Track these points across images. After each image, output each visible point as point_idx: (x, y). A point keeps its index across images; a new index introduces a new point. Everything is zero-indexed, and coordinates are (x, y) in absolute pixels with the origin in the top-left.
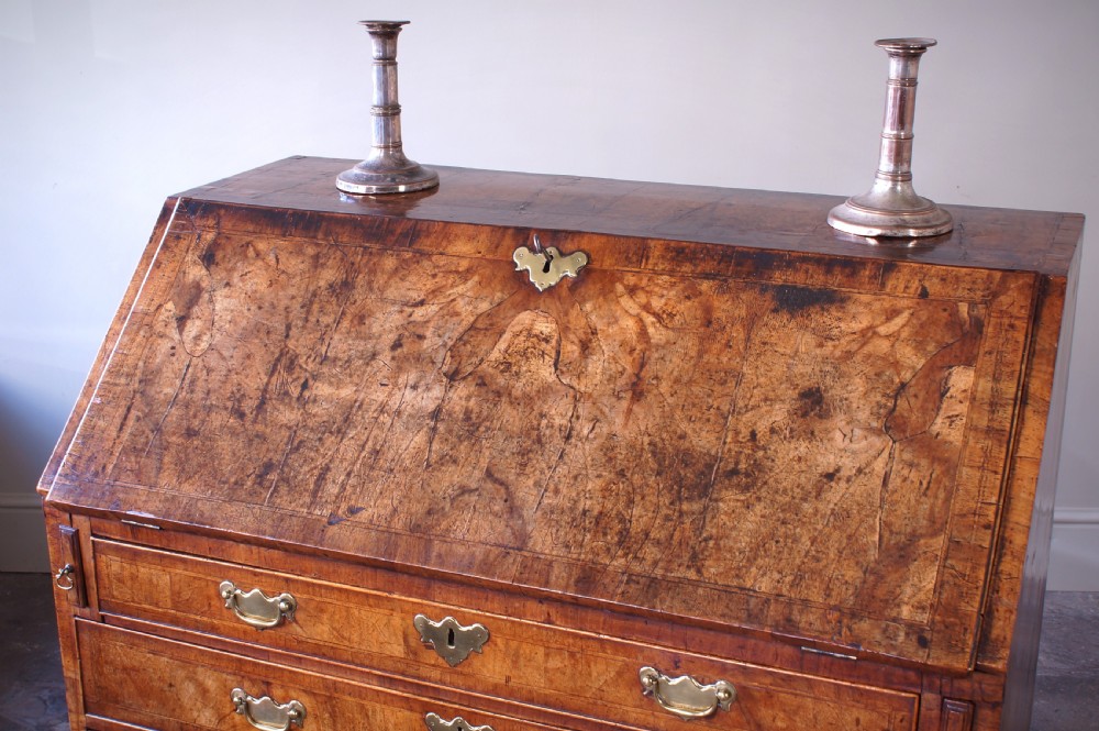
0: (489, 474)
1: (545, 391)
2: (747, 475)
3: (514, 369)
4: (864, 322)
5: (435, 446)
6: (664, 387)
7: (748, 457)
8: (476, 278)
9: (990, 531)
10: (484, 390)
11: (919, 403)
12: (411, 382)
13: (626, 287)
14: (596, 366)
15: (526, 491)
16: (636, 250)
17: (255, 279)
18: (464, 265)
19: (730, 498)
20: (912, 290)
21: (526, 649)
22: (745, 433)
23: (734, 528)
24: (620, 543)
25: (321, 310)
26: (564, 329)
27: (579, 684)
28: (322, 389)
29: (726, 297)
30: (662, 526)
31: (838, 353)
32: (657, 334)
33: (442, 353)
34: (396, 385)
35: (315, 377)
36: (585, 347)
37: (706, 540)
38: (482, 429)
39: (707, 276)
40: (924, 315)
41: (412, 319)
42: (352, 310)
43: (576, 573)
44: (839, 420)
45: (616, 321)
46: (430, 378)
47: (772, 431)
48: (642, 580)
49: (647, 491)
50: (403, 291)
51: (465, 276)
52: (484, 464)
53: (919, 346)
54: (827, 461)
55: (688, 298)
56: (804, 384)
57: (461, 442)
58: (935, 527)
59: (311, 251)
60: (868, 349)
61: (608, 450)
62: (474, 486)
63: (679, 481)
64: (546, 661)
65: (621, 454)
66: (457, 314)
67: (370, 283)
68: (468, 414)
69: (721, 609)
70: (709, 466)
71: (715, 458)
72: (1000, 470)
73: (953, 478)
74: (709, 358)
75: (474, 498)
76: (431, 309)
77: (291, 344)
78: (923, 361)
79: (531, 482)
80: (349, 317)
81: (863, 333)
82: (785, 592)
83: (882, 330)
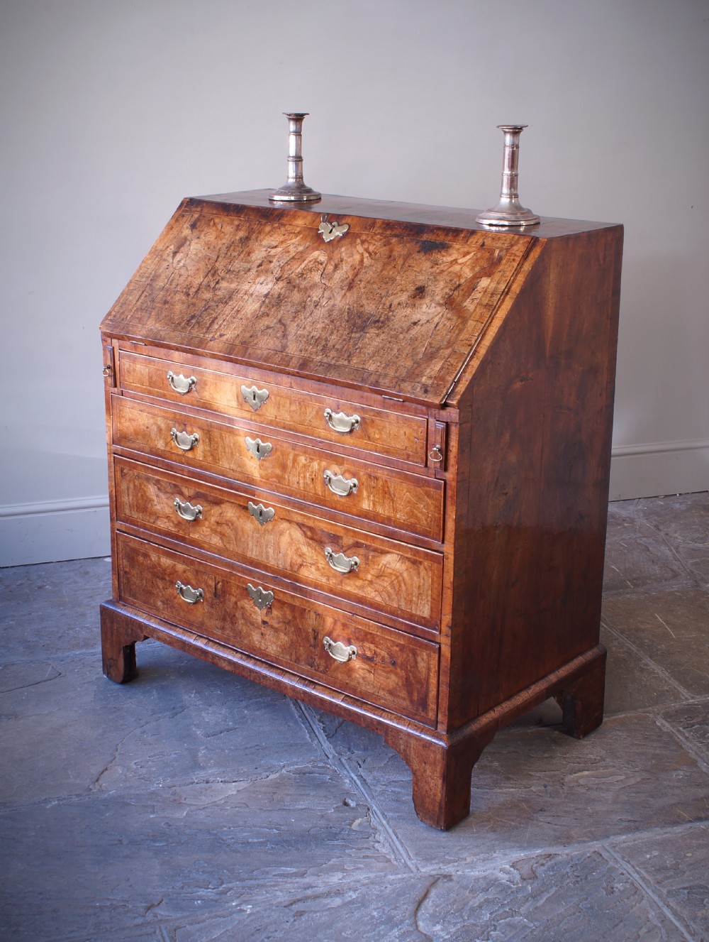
0: (280, 321)
1: (314, 286)
2: (382, 322)
3: (305, 276)
4: (454, 257)
5: (262, 309)
6: (362, 285)
7: (386, 315)
8: (301, 236)
9: (470, 347)
10: (289, 284)
11: (463, 293)
12: (261, 282)
13: (361, 240)
14: (338, 276)
15: (292, 328)
16: (370, 224)
17: (210, 235)
18: (298, 229)
19: (373, 331)
20: (478, 244)
21: (282, 401)
22: (388, 304)
23: (370, 344)
24: (322, 350)
25: (234, 250)
26: (330, 259)
27: (303, 418)
28: (224, 284)
29: (401, 245)
30: (341, 344)
31: (438, 271)
32: (367, 261)
33: (277, 269)
34: (254, 283)
35: (222, 279)
36: (336, 267)
37: (356, 349)
38: (283, 302)
39: (396, 236)
40: (479, 255)
41: (270, 254)
42: (247, 250)
43: (301, 361)
44: (427, 300)
45: (352, 256)
46: (269, 279)
47: (399, 304)
48: (326, 365)
49: (340, 328)
50: (269, 242)
51: (297, 235)
52: (279, 317)
53: (472, 268)
54: (415, 317)
55: (385, 246)
56: (419, 284)
57: (273, 307)
58: (450, 344)
59: (236, 223)
60: (451, 269)
61: (330, 312)
62: (272, 326)
63: (354, 325)
64: (290, 407)
65: (335, 313)
66: (289, 252)
67: (257, 238)
68: (280, 294)
69: (352, 377)
70: (369, 319)
71: (372, 315)
72: (485, 322)
73: (464, 325)
74: (385, 273)
75: (271, 331)
76: (279, 249)
77: (217, 264)
78: (471, 275)
79: (295, 324)
80: (244, 252)
81: (451, 262)
82: (380, 371)
83: (460, 261)
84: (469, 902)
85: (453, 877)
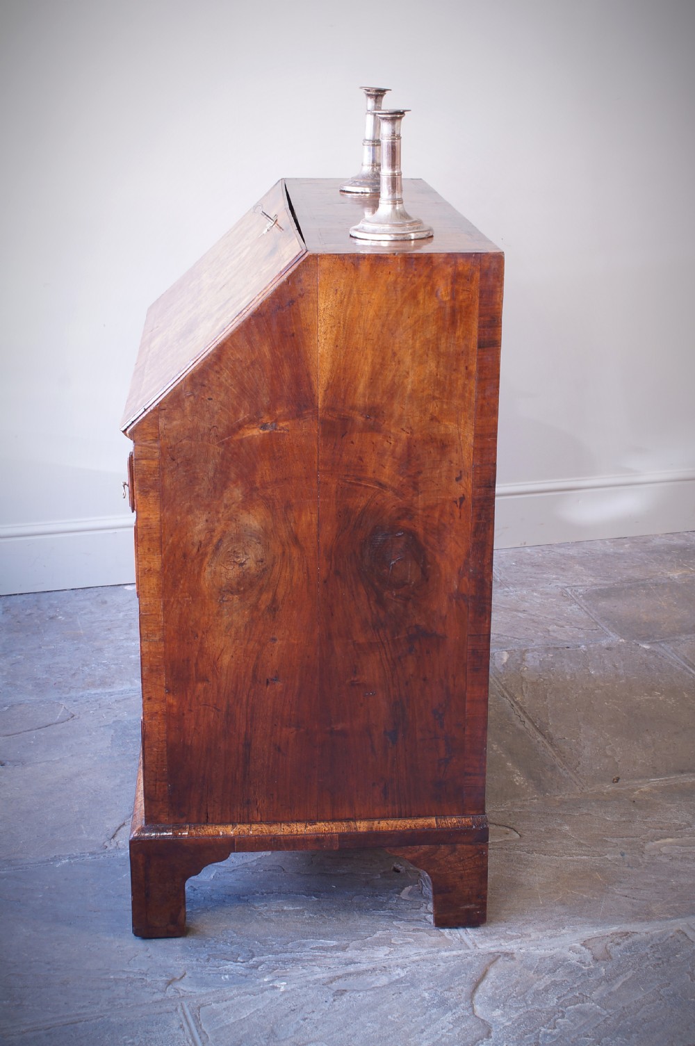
84: (532, 985)
85: (515, 956)
